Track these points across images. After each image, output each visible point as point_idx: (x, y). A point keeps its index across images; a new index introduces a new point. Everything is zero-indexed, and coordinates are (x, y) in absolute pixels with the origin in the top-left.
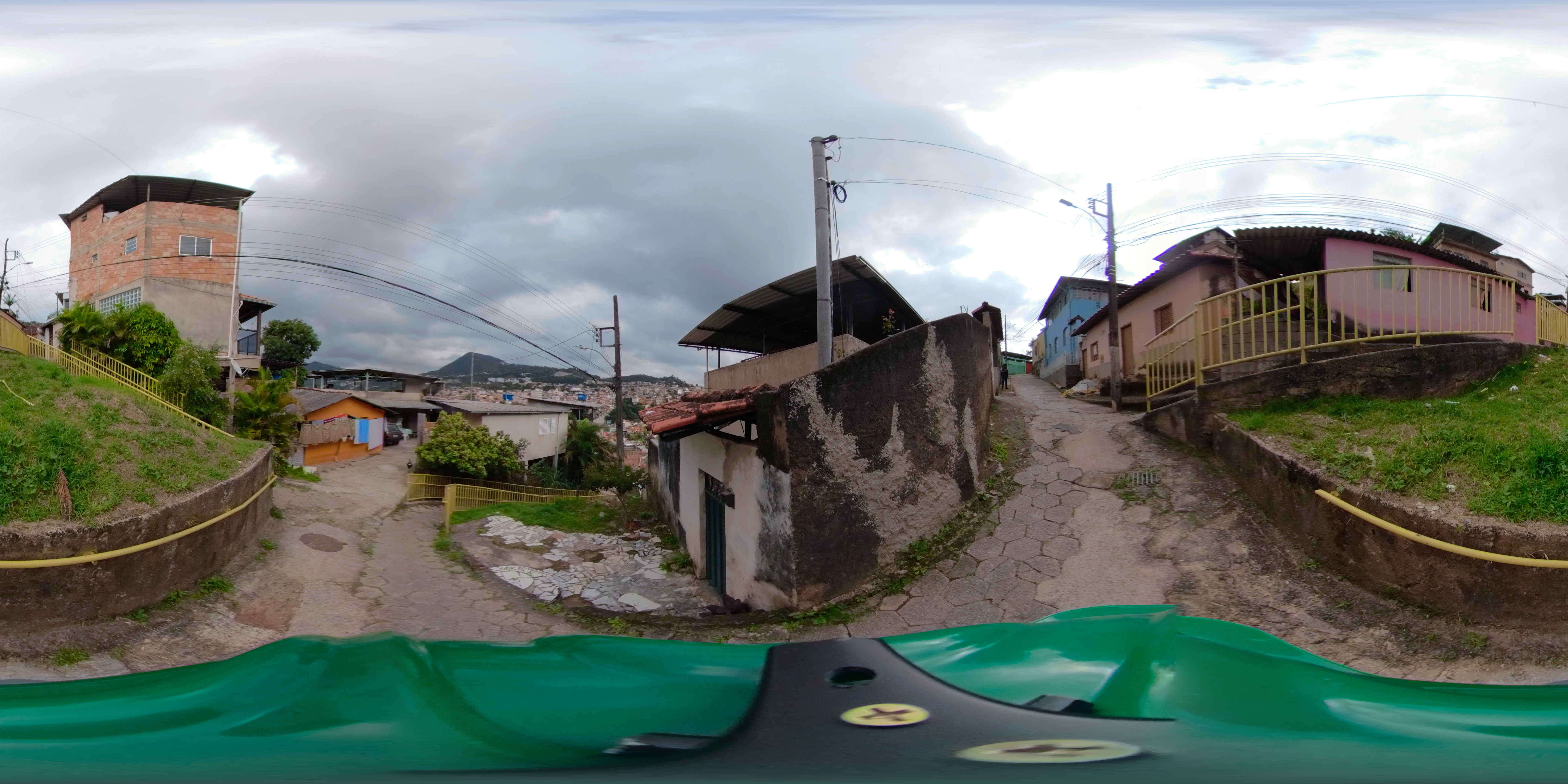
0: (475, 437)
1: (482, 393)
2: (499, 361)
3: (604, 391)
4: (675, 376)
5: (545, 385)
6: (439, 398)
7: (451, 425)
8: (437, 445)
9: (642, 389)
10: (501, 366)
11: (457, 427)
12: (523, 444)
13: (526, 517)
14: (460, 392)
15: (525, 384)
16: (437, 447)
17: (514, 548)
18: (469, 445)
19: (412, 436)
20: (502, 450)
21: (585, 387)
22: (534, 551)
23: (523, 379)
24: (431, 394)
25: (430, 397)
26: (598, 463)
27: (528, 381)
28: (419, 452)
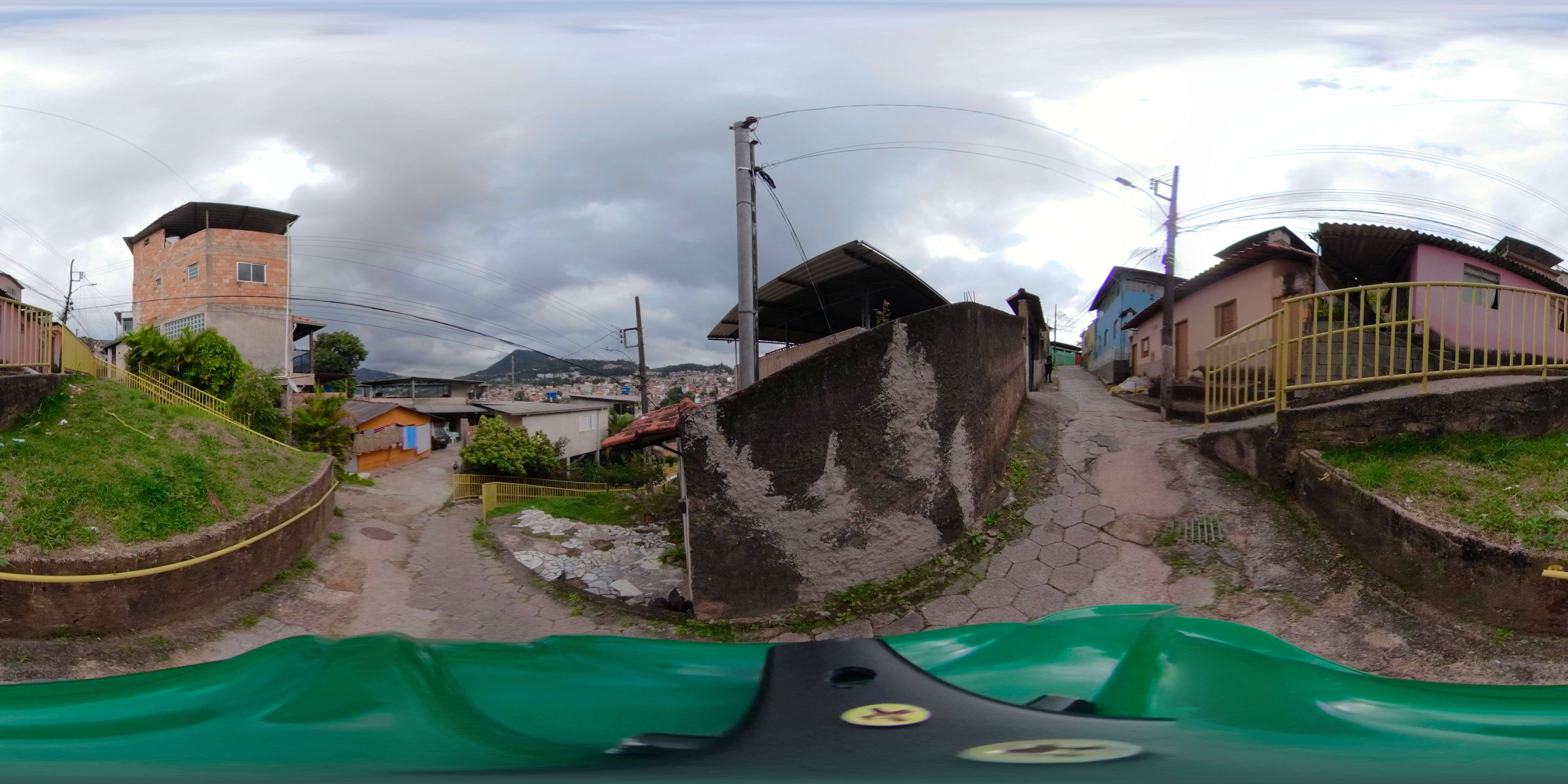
0: (513, 439)
1: (530, 391)
2: (548, 356)
3: (654, 381)
4: (725, 364)
5: (594, 379)
6: (483, 400)
7: (491, 428)
9: (691, 378)
10: (550, 360)
11: (496, 430)
12: (563, 442)
14: (510, 390)
15: (574, 378)
16: (479, 449)
17: (538, 537)
18: (508, 446)
19: (459, 439)
20: (541, 449)
21: (634, 378)
22: (555, 540)
23: (572, 373)
25: (475, 400)
27: (577, 375)
28: (463, 455)
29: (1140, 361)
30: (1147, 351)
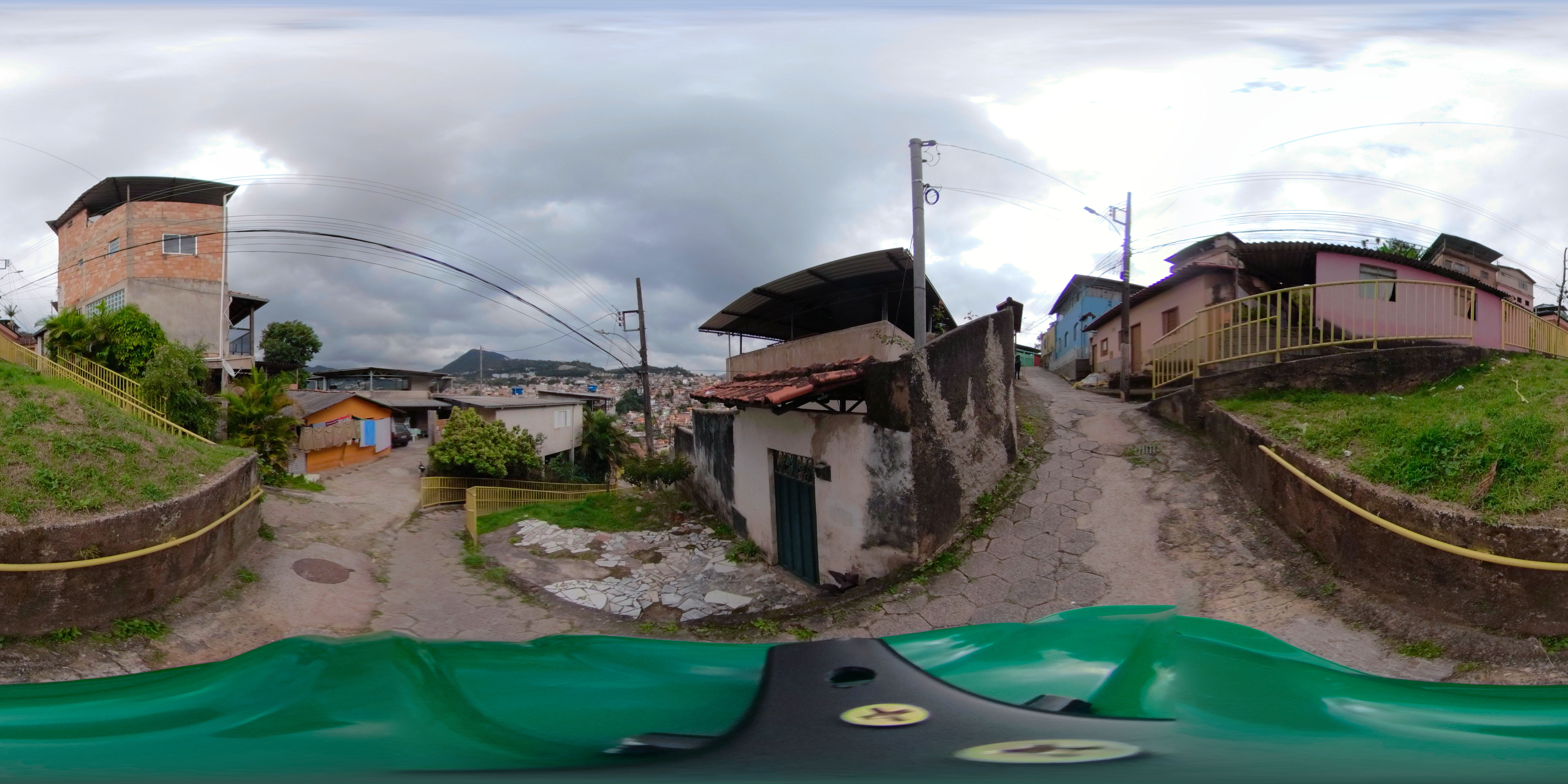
0: (492, 434)
1: (488, 389)
2: (502, 356)
3: (609, 383)
4: (680, 366)
5: (549, 378)
6: (447, 395)
7: (465, 421)
8: (451, 444)
10: (505, 361)
11: (471, 424)
12: (540, 438)
13: (560, 518)
14: (465, 390)
15: (530, 379)
16: (451, 446)
17: (558, 557)
18: (486, 443)
19: (420, 436)
20: (521, 446)
21: (589, 379)
22: (583, 558)
23: (528, 374)
24: (438, 391)
25: (438, 394)
26: (617, 456)
27: (532, 375)
28: (431, 454)
29: (1100, 359)
30: (1107, 351)
